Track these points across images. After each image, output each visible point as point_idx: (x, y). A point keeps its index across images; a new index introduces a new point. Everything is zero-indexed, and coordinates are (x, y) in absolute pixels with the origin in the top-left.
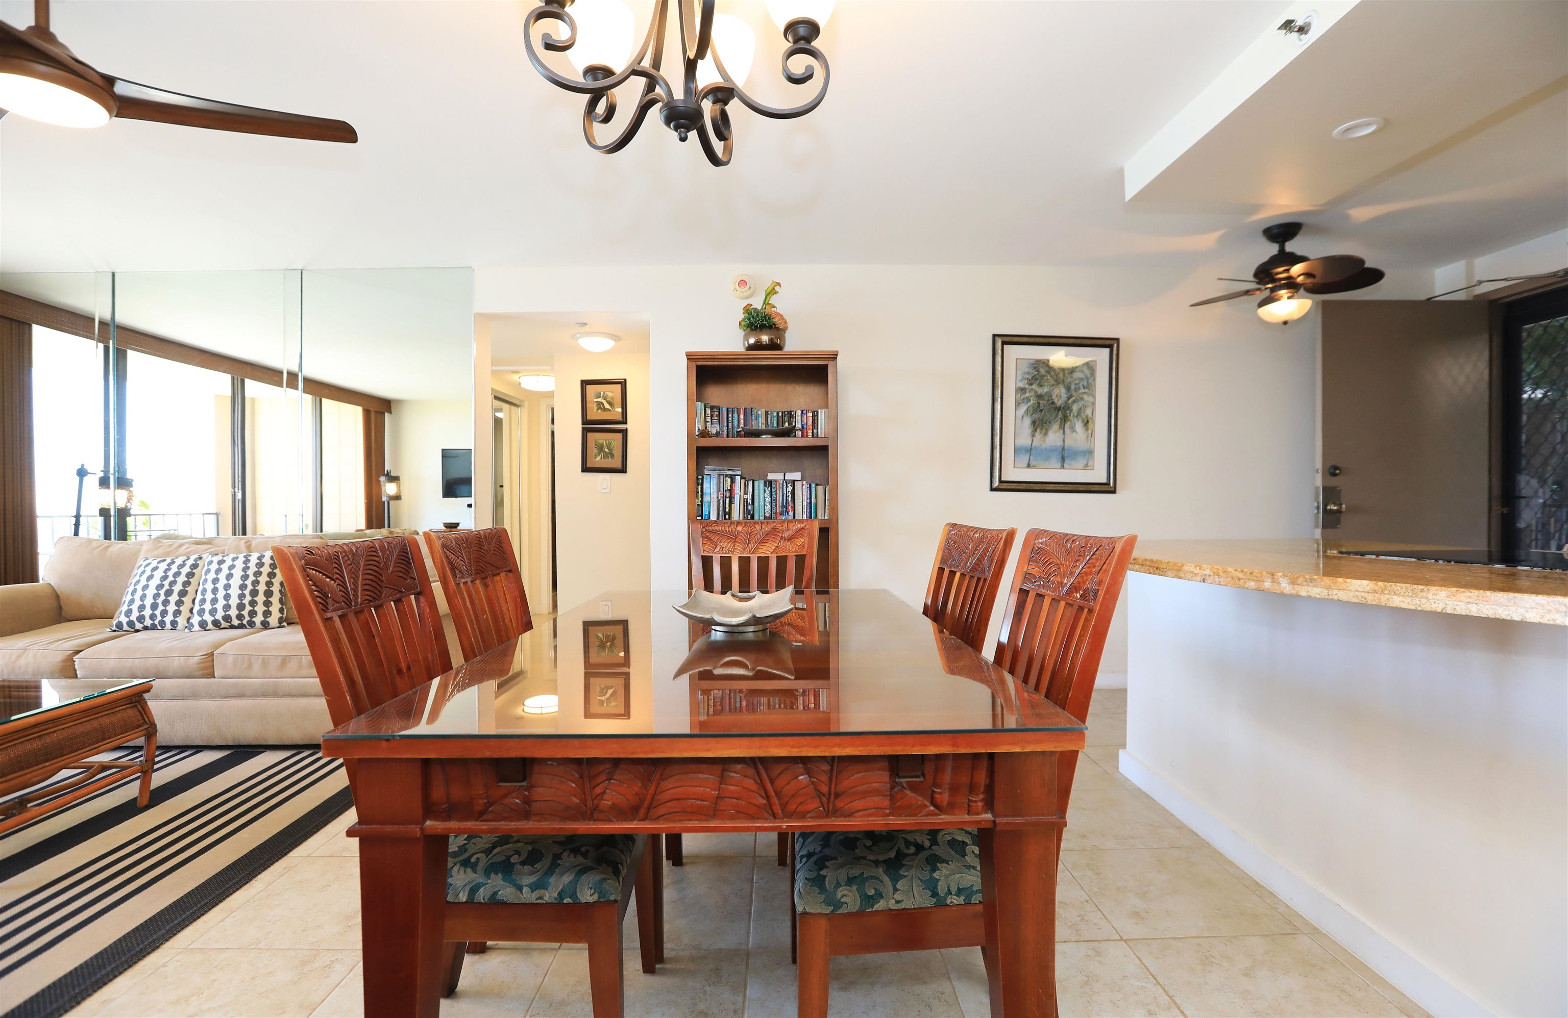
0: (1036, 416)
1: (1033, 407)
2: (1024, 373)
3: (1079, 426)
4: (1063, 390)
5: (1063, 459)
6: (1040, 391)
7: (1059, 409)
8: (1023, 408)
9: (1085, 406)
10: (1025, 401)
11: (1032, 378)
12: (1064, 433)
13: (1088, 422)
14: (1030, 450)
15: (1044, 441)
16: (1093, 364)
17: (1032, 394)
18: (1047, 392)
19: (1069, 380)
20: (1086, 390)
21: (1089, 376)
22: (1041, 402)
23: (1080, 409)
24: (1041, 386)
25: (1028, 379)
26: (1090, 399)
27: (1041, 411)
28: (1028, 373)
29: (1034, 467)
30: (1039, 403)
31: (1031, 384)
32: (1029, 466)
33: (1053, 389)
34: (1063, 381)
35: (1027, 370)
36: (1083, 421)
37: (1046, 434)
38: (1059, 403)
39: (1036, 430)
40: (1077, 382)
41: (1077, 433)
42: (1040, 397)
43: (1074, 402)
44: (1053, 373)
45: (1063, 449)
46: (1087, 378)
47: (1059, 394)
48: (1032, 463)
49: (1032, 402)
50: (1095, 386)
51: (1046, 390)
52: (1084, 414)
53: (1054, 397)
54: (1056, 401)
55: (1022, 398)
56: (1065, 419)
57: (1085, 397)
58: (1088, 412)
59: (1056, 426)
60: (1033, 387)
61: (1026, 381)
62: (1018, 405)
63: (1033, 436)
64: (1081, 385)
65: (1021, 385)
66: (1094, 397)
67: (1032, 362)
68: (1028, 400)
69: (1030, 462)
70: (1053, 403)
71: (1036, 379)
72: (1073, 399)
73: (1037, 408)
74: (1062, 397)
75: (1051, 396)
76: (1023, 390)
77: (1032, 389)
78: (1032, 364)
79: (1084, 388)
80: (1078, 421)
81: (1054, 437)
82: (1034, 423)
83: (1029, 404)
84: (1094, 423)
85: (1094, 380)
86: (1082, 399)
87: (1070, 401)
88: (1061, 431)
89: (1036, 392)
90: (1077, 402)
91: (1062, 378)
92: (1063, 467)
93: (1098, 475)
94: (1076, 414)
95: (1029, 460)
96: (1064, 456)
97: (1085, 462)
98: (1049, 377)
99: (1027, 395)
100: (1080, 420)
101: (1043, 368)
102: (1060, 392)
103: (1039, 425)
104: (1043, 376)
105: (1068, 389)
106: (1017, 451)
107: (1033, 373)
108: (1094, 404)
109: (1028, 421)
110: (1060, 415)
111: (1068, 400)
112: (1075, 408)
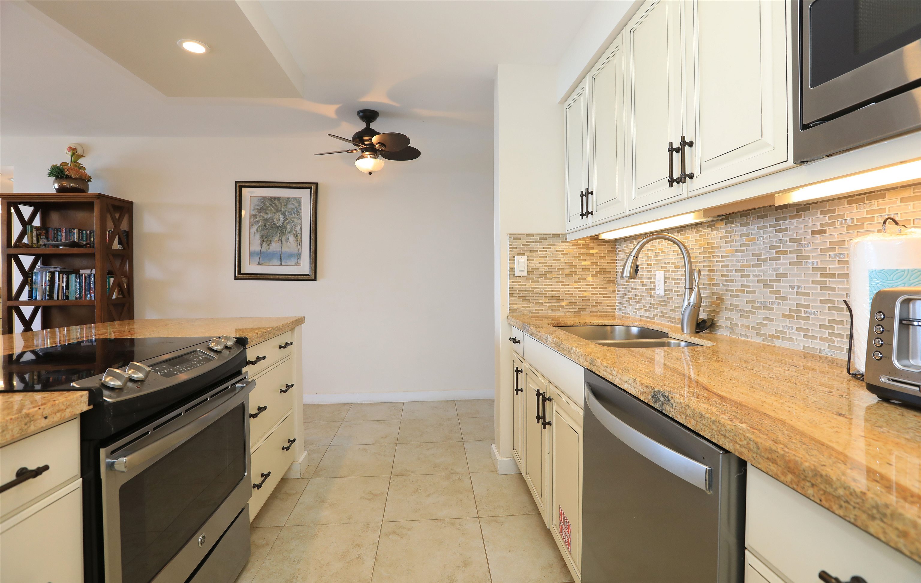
0: (263, 232)
1: (262, 227)
2: (255, 205)
3: (291, 238)
4: (281, 216)
5: (281, 260)
6: (266, 216)
7: (278, 228)
8: (255, 228)
9: (295, 226)
10: (256, 223)
11: (261, 208)
12: (282, 243)
13: (297, 236)
14: (260, 254)
15: (269, 248)
16: (300, 199)
17: (261, 218)
18: (270, 217)
19: (285, 209)
20: (295, 216)
21: (298, 207)
22: (267, 223)
23: (292, 228)
24: (267, 213)
25: (258, 209)
26: (299, 221)
27: (267, 229)
28: (258, 205)
29: (262, 264)
30: (265, 224)
31: (260, 212)
32: (259, 264)
33: (274, 215)
34: (281, 210)
35: (257, 203)
36: (294, 235)
37: (270, 244)
38: (278, 224)
39: (263, 241)
40: (290, 210)
41: (290, 243)
42: (266, 220)
43: (288, 223)
44: (274, 205)
45: (281, 253)
46: (296, 208)
47: (279, 219)
48: (261, 262)
49: (260, 224)
50: (301, 213)
51: (269, 216)
52: (295, 230)
53: (275, 220)
54: (276, 223)
55: (254, 221)
56: (282, 234)
57: (295, 220)
58: (298, 229)
59: (276, 239)
60: (261, 214)
61: (257, 210)
62: (251, 225)
63: (262, 245)
64: (292, 212)
65: (253, 213)
66: (301, 220)
67: (260, 198)
68: (258, 222)
69: (260, 261)
70: (274, 224)
71: (264, 209)
72: (288, 221)
73: (264, 228)
74: (280, 220)
75: (273, 220)
76: (255, 216)
77: (261, 215)
78: (260, 200)
79: (294, 214)
80: (291, 235)
81: (275, 246)
82: (262, 236)
83: (259, 225)
84: (301, 236)
85: (301, 209)
86: (293, 221)
87: (285, 223)
88: (280, 242)
89: (263, 217)
90: (290, 223)
91: (280, 208)
92: (281, 264)
93: (305, 268)
94: (289, 231)
95: (259, 260)
96: (281, 258)
97: (296, 261)
98: (272, 208)
99: (258, 219)
100: (292, 235)
101: (267, 202)
102: (279, 217)
103: (265, 239)
104: (268, 207)
105: (284, 215)
106: (251, 254)
107: (261, 205)
108: (301, 224)
109: (258, 236)
110: (279, 232)
111: (284, 222)
112: (289, 227)
